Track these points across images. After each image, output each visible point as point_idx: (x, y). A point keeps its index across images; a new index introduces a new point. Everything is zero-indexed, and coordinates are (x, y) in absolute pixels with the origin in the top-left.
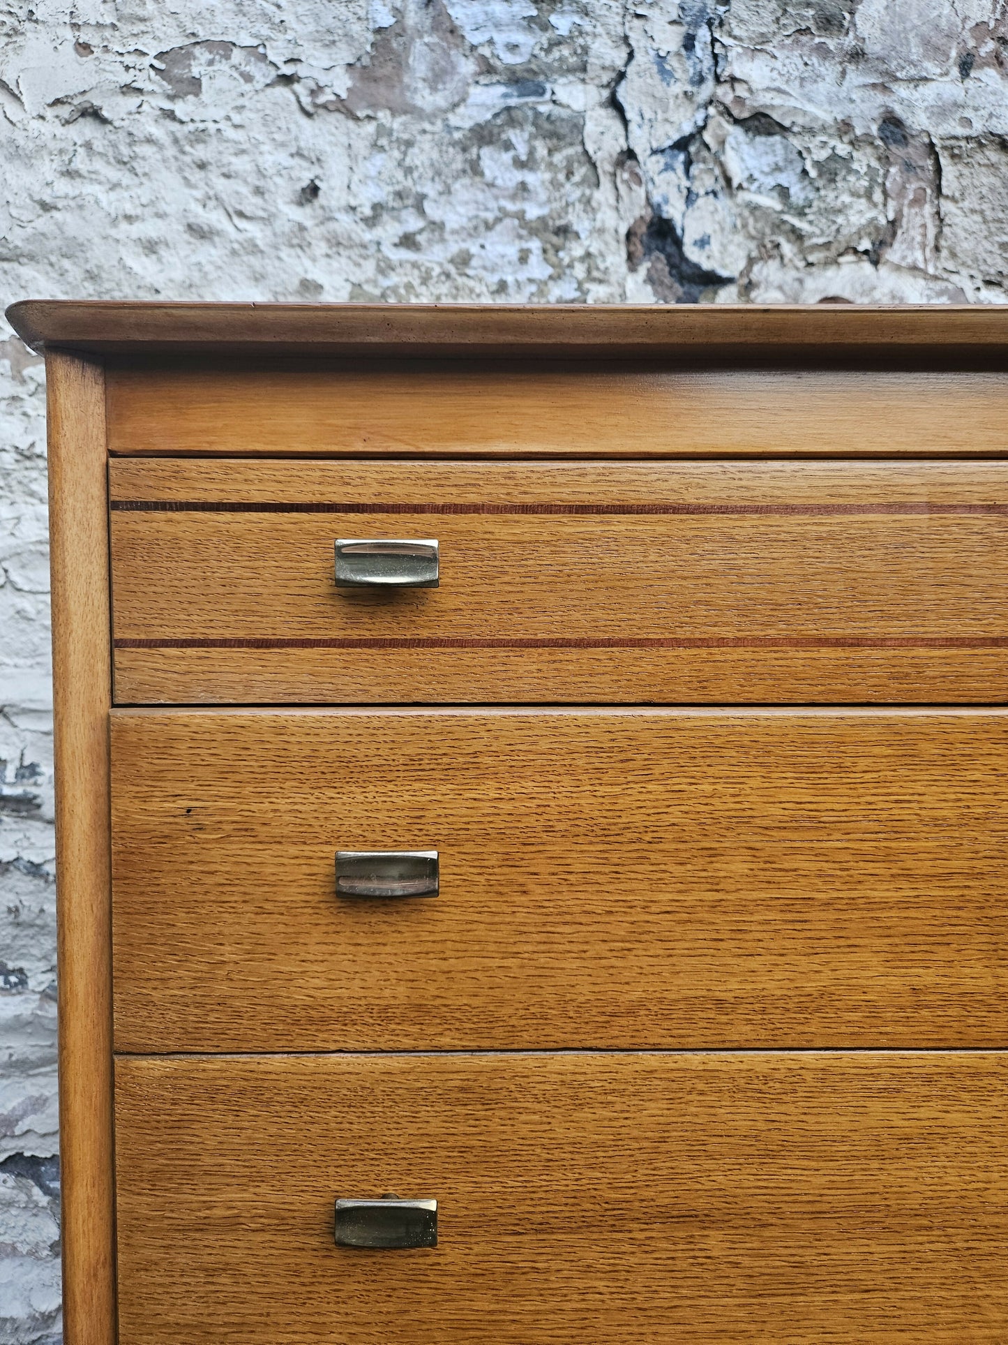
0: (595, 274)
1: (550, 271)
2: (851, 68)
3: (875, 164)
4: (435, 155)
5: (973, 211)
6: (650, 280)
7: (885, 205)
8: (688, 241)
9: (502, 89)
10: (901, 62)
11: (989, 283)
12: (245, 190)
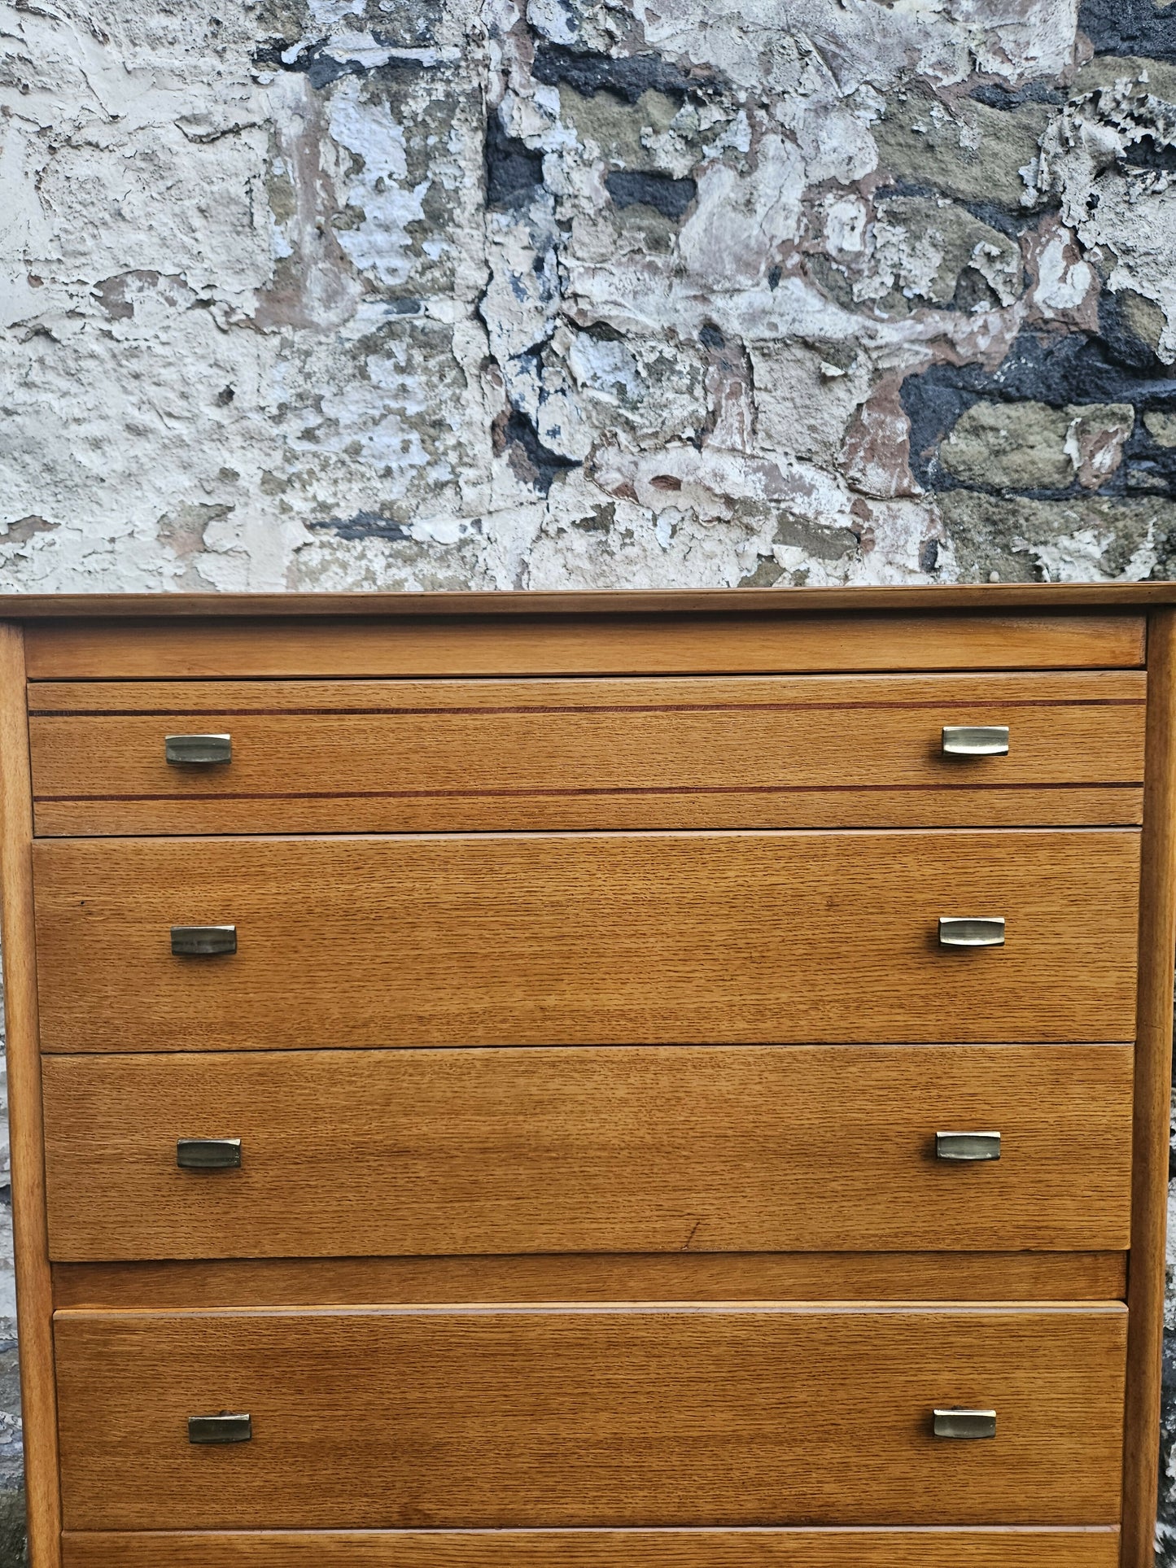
0: (466, 459)
1: (428, 458)
2: (676, 281)
3: (697, 364)
4: (330, 362)
5: (784, 399)
6: (512, 463)
7: (705, 399)
8: (542, 431)
9: (385, 307)
10: (717, 277)
11: (800, 459)
12: (172, 395)
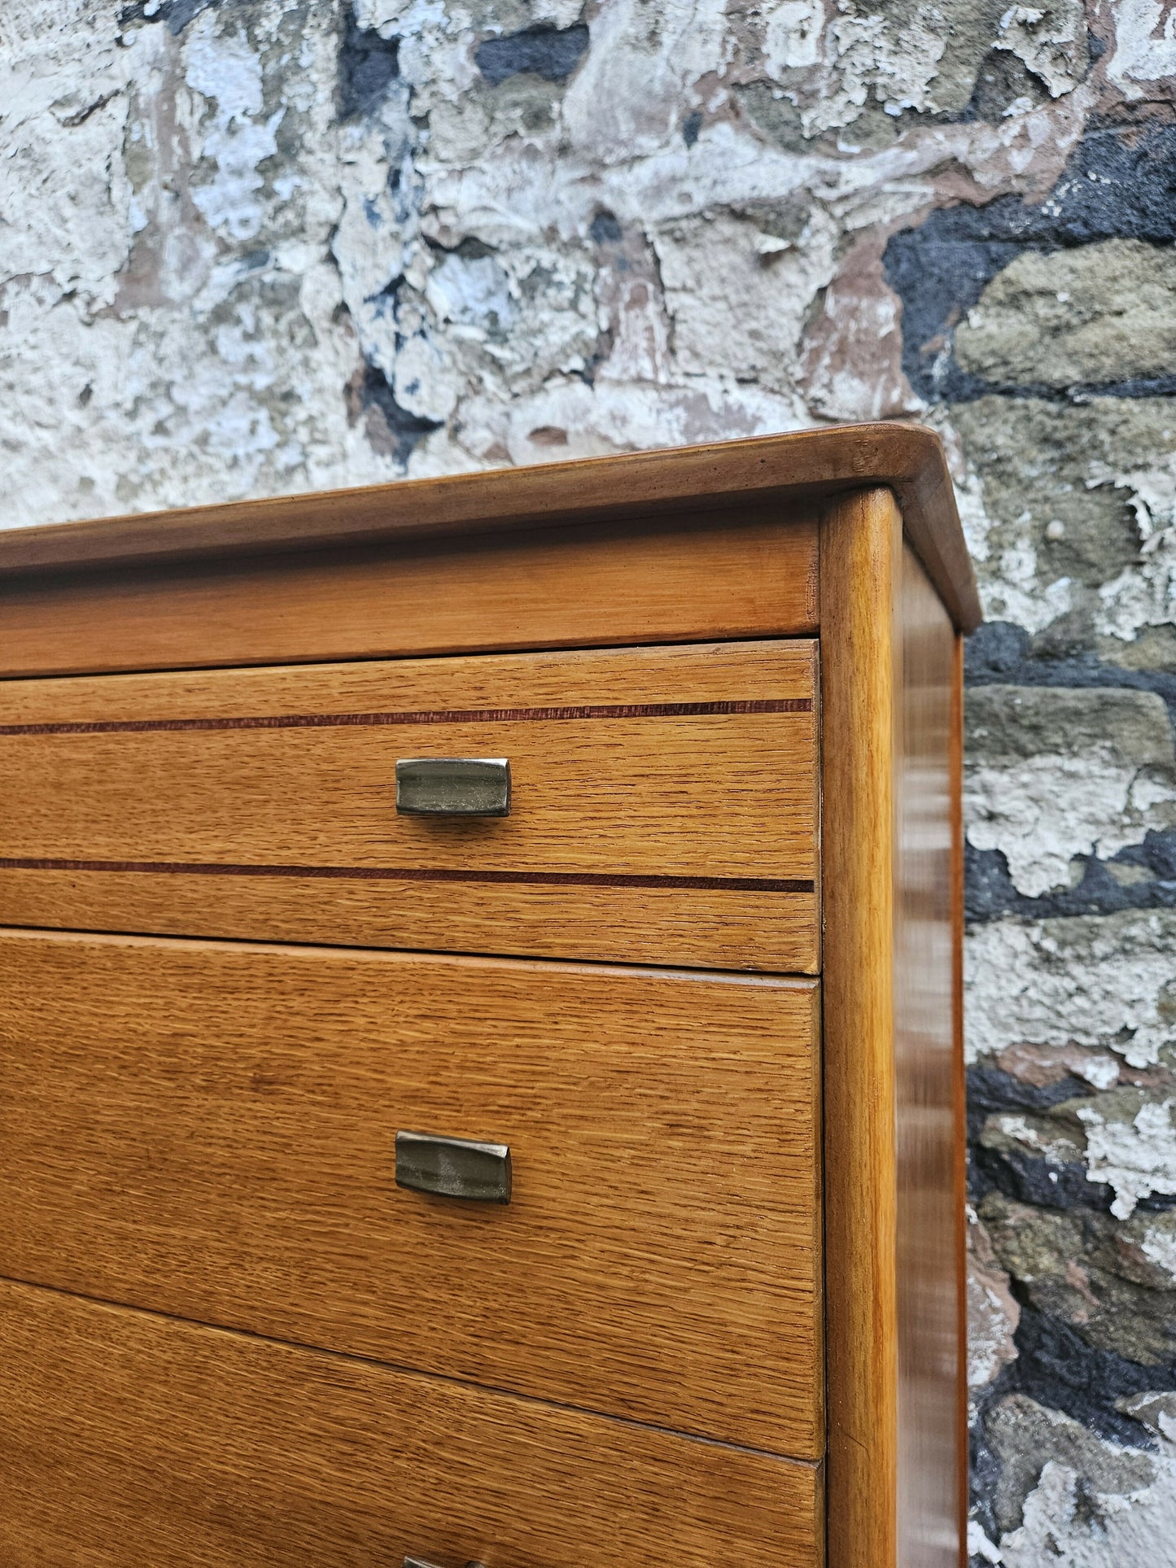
0: (318, 436)
1: (276, 438)
2: (560, 163)
3: (588, 269)
4: (183, 342)
5: (714, 298)
6: (369, 434)
7: (596, 314)
8: (399, 388)
9: (237, 266)
10: (610, 145)
11: (742, 381)
